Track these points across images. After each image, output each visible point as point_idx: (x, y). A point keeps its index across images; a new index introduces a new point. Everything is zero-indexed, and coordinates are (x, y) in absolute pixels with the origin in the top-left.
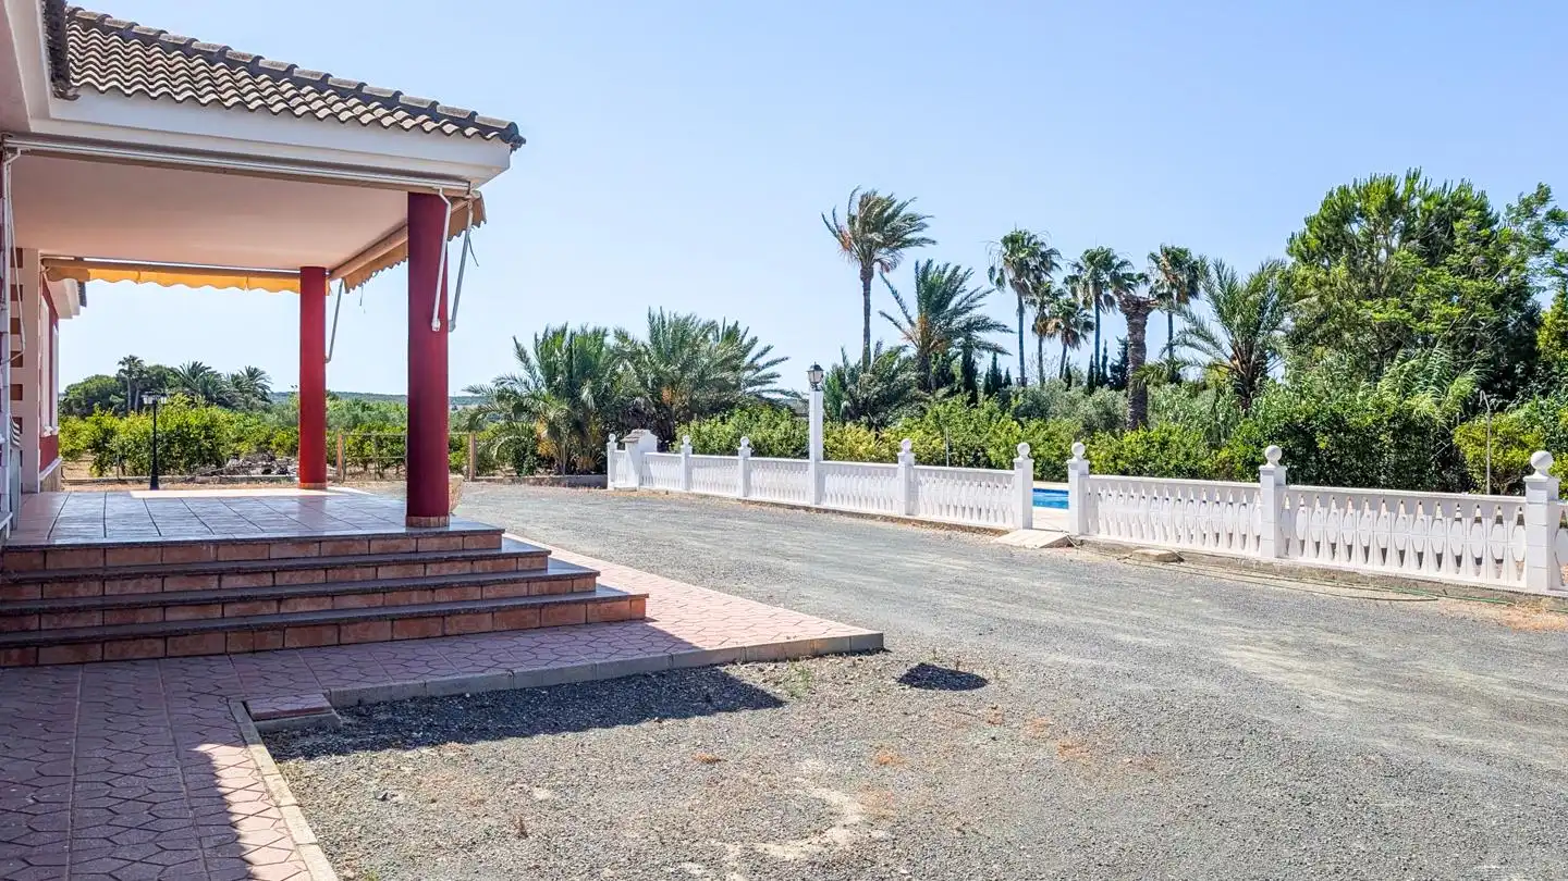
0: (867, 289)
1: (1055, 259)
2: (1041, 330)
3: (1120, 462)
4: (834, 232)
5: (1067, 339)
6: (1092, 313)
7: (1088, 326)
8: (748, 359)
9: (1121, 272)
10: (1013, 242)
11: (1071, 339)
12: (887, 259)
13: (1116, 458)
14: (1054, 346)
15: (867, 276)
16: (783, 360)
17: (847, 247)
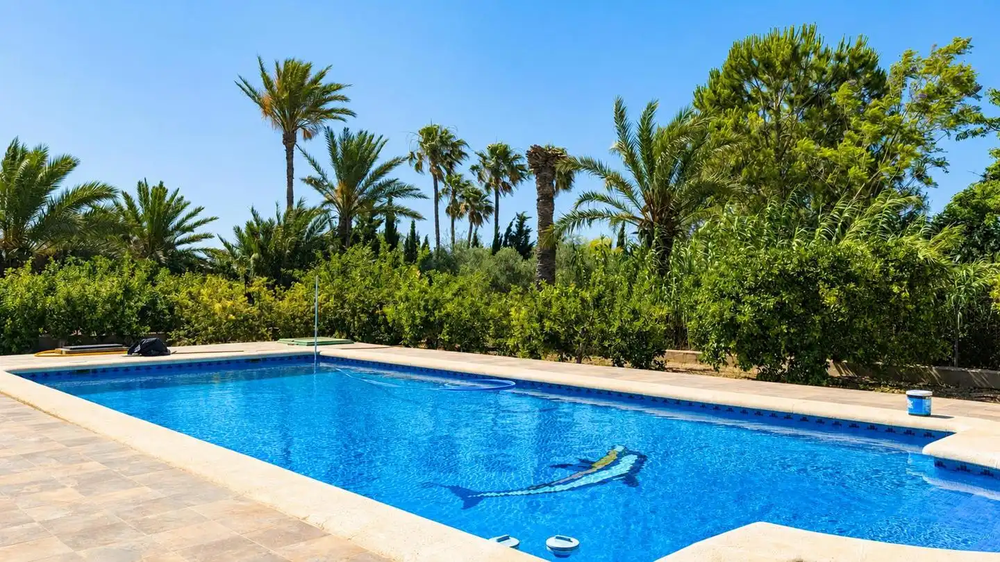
0: (290, 157)
1: (464, 149)
2: (454, 212)
3: (547, 324)
4: (247, 93)
5: (473, 218)
6: (492, 198)
7: (489, 210)
8: (175, 222)
9: (515, 163)
10: (429, 133)
11: (476, 219)
12: (309, 127)
13: (541, 318)
14: (463, 225)
15: (289, 141)
16: (211, 220)
17: (267, 111)
